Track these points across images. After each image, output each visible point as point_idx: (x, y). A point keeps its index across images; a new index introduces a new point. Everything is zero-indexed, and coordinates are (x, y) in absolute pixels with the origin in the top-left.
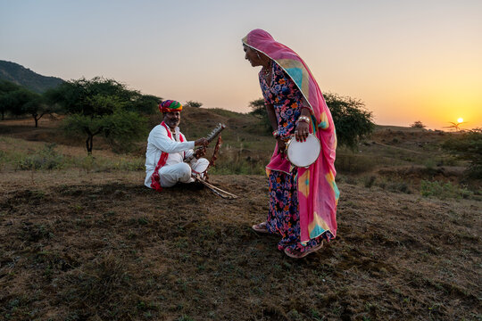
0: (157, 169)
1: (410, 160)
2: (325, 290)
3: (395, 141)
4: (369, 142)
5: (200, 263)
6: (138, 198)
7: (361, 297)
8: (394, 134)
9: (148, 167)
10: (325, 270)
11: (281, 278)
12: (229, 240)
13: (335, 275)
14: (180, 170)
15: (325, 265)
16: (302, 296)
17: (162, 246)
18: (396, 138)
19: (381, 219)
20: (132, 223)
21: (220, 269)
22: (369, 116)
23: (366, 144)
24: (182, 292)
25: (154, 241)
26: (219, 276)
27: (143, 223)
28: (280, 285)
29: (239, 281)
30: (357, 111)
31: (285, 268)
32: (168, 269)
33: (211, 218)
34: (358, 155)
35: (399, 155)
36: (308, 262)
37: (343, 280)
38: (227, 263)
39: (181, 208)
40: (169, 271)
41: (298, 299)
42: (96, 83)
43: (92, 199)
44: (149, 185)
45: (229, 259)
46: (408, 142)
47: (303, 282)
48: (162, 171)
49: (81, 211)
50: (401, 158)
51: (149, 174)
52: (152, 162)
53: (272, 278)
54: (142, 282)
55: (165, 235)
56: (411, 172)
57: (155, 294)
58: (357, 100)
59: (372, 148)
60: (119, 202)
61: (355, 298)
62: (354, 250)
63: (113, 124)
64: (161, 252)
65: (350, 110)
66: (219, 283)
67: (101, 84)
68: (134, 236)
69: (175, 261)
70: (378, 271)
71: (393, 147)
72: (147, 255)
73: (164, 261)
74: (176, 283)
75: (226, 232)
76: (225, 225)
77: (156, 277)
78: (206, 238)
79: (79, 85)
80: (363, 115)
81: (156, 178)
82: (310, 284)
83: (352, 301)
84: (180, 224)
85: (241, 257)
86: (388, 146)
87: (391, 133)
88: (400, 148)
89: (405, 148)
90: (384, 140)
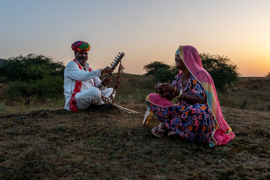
0: (73, 95)
1: (268, 100)
2: (223, 168)
3: (255, 87)
4: (236, 89)
5: (111, 153)
6: (60, 116)
7: (256, 170)
8: (254, 82)
9: (66, 95)
10: (220, 154)
11: (182, 160)
12: (135, 138)
13: (229, 157)
14: (92, 93)
15: (219, 151)
16: (203, 172)
17: (79, 144)
18: (256, 84)
19: (259, 122)
20: (54, 131)
21: (128, 156)
22: (234, 68)
23: (233, 91)
24: (97, 173)
25: (72, 141)
26: (128, 161)
27: (62, 130)
28: (182, 165)
29: (146, 164)
30: (225, 65)
31: (185, 153)
32: (84, 158)
33: (119, 125)
35: (259, 97)
36: (204, 150)
37: (237, 160)
38: (134, 152)
39: (94, 121)
40: (85, 159)
41: (200, 174)
42: (30, 59)
43: (21, 119)
44: (68, 109)
45: (136, 150)
46: (265, 87)
47: (203, 163)
48: (78, 95)
49: (12, 126)
50: (261, 99)
51: (68, 100)
52: (69, 91)
53: (175, 161)
54: (60, 168)
55: (81, 137)
57: (72, 176)
58: (224, 57)
59: (238, 93)
60: (43, 119)
61: (251, 171)
62: (242, 140)
63: (44, 86)
64: (77, 148)
65: (219, 65)
66: (129, 166)
67: (34, 59)
68: (55, 139)
69: (89, 153)
70: (266, 153)
71: (254, 91)
72: (65, 150)
73: (80, 154)
74: (91, 167)
75: (132, 133)
76: (130, 129)
77: (73, 164)
78: (116, 137)
79: (18, 61)
80: (230, 68)
81: (73, 102)
82: (208, 164)
83: (248, 173)
84: (93, 129)
85: (147, 148)
86: (250, 91)
87: (252, 81)
88: (259, 92)
89: (264, 91)
90: (246, 87)
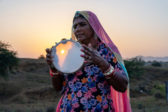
1: (43, 82)
3: (32, 69)
8: (31, 65)
18: (32, 67)
23: (13, 73)
30: (7, 50)
34: (9, 82)
35: (36, 79)
46: (40, 70)
50: (37, 81)
56: (45, 91)
58: (6, 43)
59: (17, 75)
71: (31, 74)
80: (11, 53)
86: (28, 73)
87: (29, 64)
88: (36, 74)
89: (39, 74)
90: (24, 69)
